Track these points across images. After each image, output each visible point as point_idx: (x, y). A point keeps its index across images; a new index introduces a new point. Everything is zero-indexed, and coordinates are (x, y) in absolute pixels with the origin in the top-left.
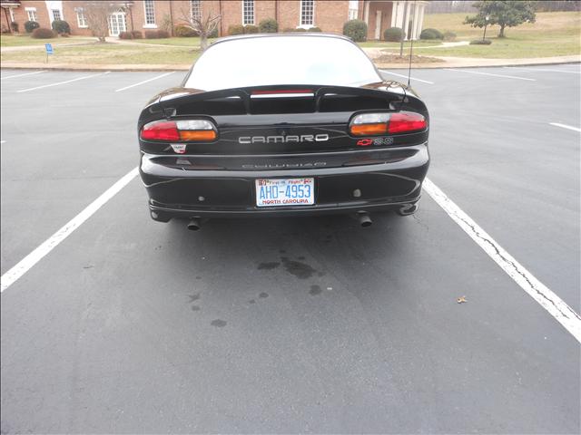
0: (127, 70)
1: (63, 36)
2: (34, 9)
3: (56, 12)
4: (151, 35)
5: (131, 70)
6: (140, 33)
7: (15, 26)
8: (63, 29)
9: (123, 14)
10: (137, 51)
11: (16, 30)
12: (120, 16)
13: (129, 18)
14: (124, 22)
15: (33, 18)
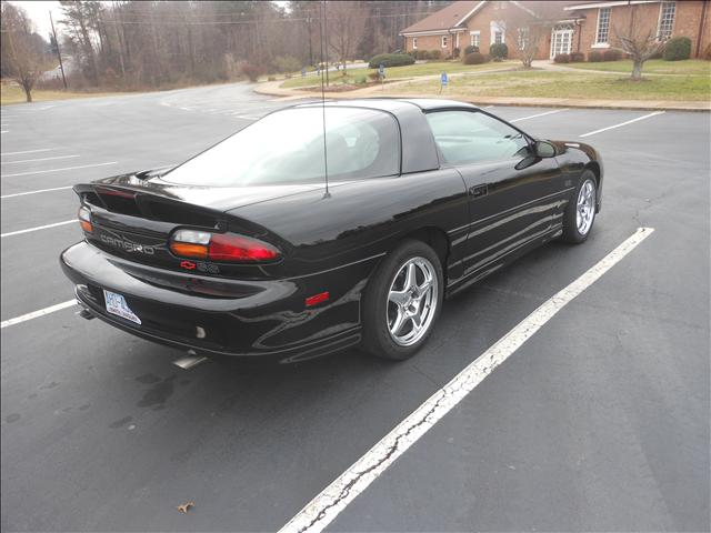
0: (512, 105)
1: (496, 61)
2: (478, 32)
3: (498, 35)
4: (597, 58)
5: (517, 105)
6: (582, 55)
7: (457, 52)
8: (500, 53)
9: (570, 32)
10: (551, 80)
11: (457, 56)
12: (566, 35)
13: (576, 37)
14: (569, 43)
15: (474, 43)
